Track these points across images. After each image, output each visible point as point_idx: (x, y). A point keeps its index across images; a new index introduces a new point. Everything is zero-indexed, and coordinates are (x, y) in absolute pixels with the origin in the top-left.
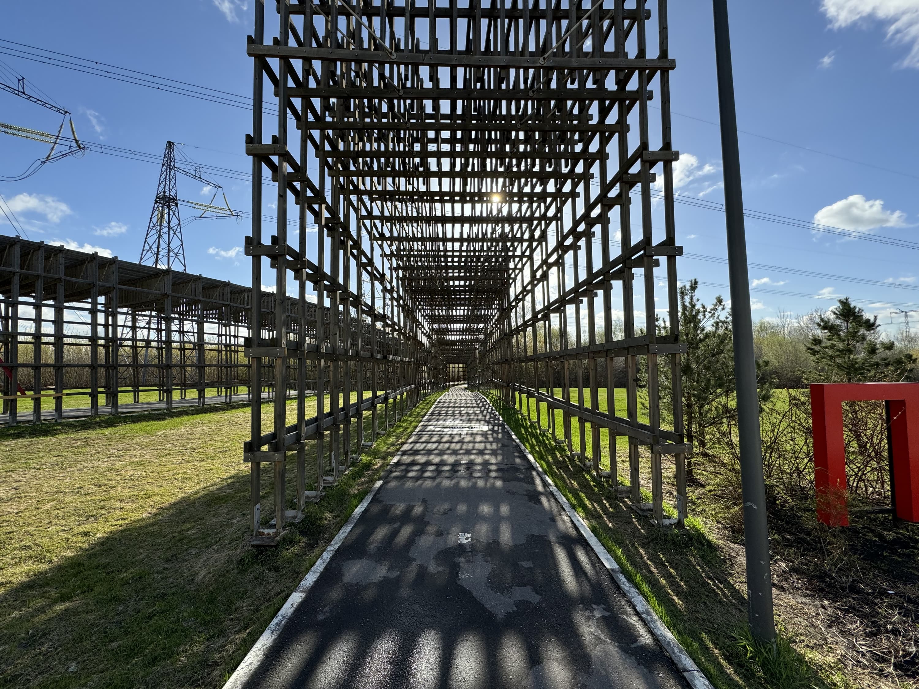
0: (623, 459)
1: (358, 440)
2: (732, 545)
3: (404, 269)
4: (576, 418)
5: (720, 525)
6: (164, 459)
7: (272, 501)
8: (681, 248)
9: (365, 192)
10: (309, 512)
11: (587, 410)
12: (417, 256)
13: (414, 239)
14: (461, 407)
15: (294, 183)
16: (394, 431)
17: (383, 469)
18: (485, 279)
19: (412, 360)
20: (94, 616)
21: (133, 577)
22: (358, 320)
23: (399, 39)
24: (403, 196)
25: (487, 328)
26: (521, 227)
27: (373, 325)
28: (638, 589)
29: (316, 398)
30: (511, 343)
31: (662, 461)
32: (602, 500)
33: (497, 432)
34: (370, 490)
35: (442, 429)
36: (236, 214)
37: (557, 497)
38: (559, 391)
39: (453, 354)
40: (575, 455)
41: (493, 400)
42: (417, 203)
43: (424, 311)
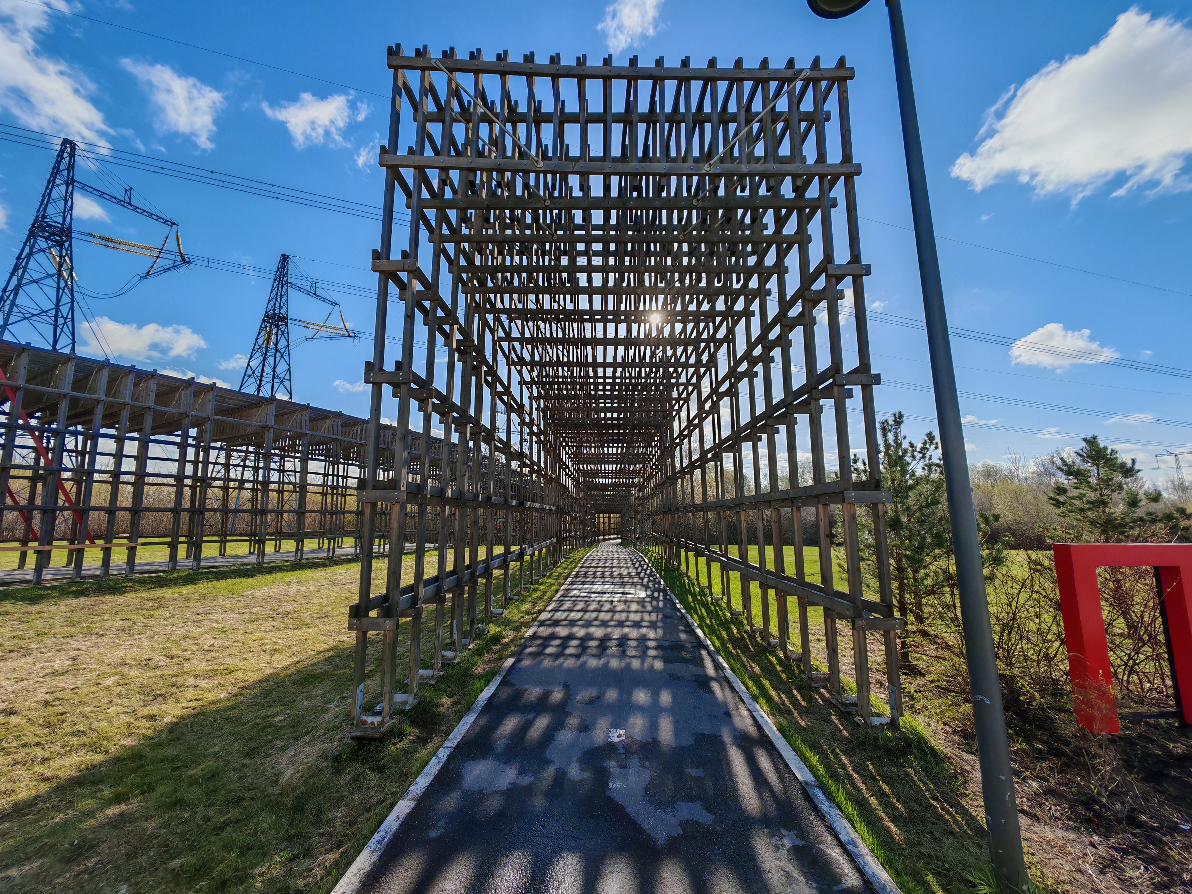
0: (817, 637)
1: (486, 606)
2: (965, 756)
3: (546, 398)
4: (757, 584)
5: (948, 728)
6: (251, 625)
7: (379, 681)
8: (878, 376)
9: (504, 311)
10: (423, 696)
11: (769, 572)
12: (562, 383)
13: (560, 363)
14: (612, 567)
15: (424, 302)
16: (529, 596)
17: (515, 642)
18: (643, 411)
19: (554, 508)
20: (154, 825)
21: (204, 775)
22: (490, 458)
23: (546, 146)
24: (547, 315)
25: (645, 470)
26: (685, 350)
27: (508, 465)
28: (842, 811)
29: (437, 553)
30: (675, 488)
31: (867, 641)
32: (791, 690)
33: (657, 599)
34: (499, 670)
35: (589, 595)
36: (354, 335)
37: (734, 685)
38: (735, 549)
39: (603, 501)
40: (756, 630)
41: (652, 560)
42: (563, 323)
43: (569, 449)
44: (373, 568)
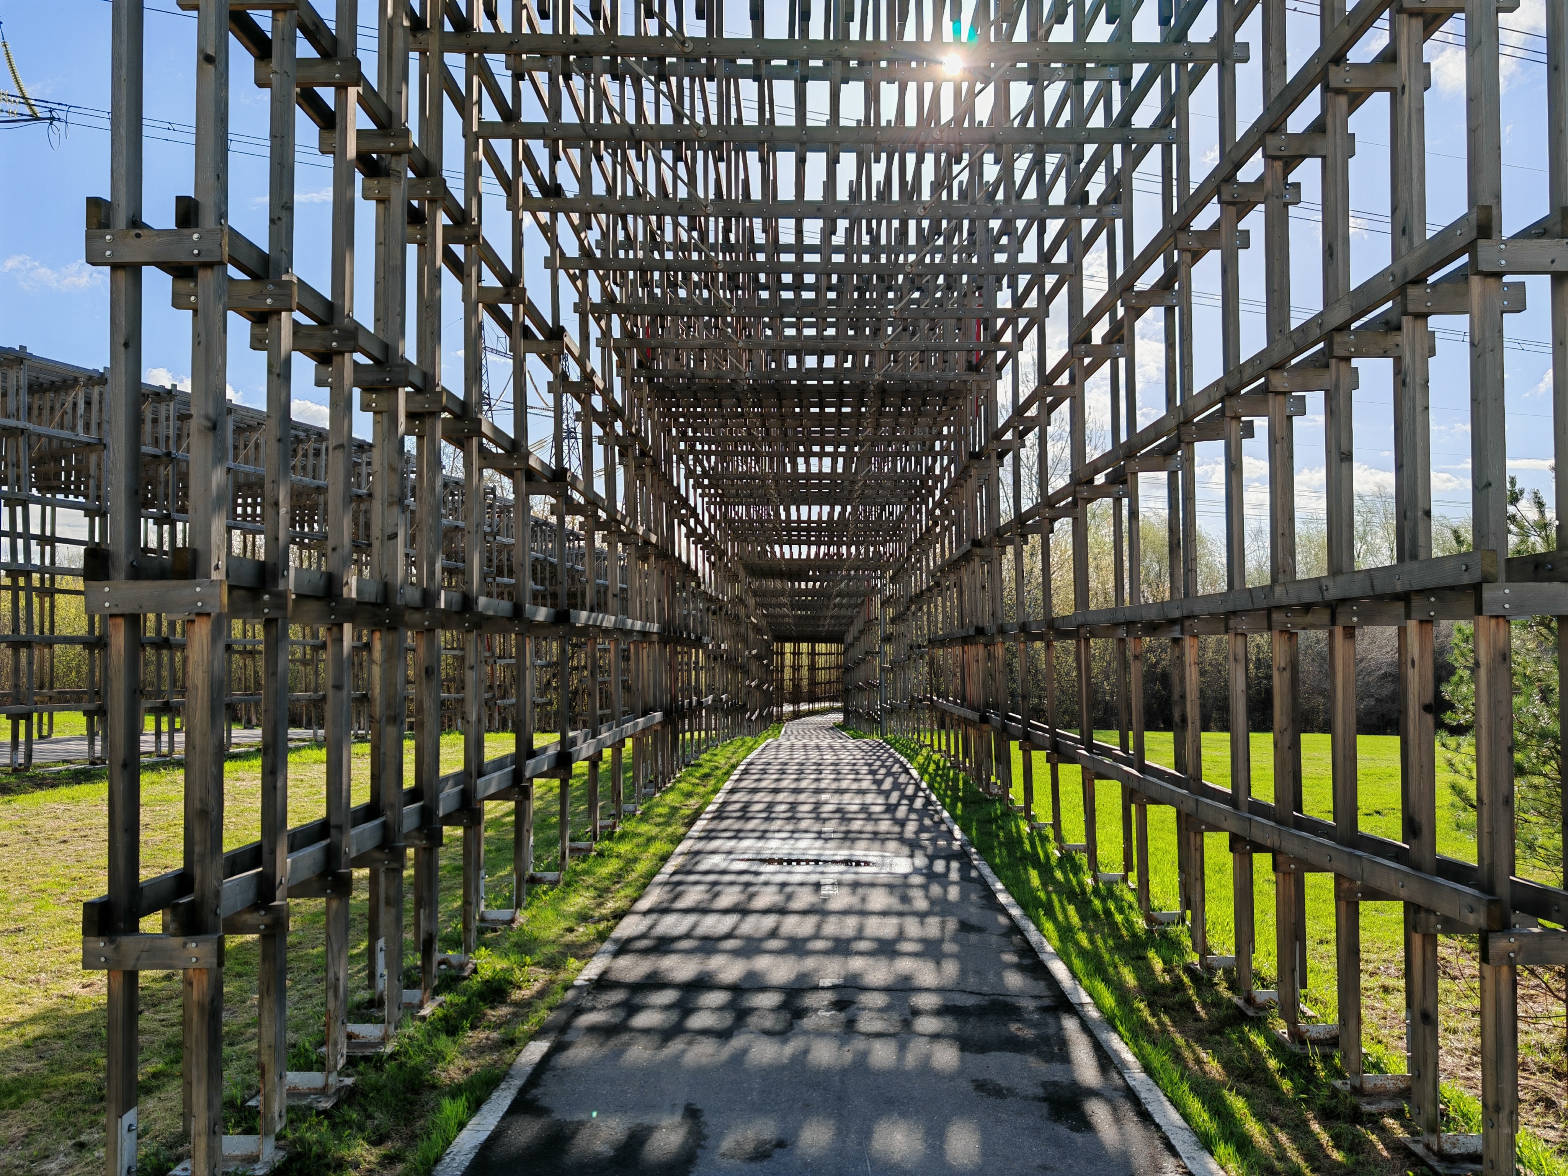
0: (1383, 980)
1: (467, 902)
3: (627, 311)
4: (1223, 838)
7: (176, 1103)
9: (497, 42)
10: (301, 1140)
11: (1258, 808)
12: (675, 265)
13: (664, 204)
14: (818, 791)
15: (254, 14)
16: (587, 872)
17: (549, 999)
18: (910, 349)
19: (655, 628)
22: (468, 486)
24: (625, 56)
25: (914, 520)
26: (1038, 164)
27: (521, 505)
29: (322, 754)
30: (995, 572)
31: (1520, 992)
32: (1305, 1123)
33: (942, 879)
34: (506, 1073)
35: (755, 867)
36: (48, 115)
37: (1150, 1108)
38: (1162, 742)
39: (794, 606)
40: (1215, 964)
41: (931, 769)
42: (673, 80)
43: (696, 460)
44: (143, 798)
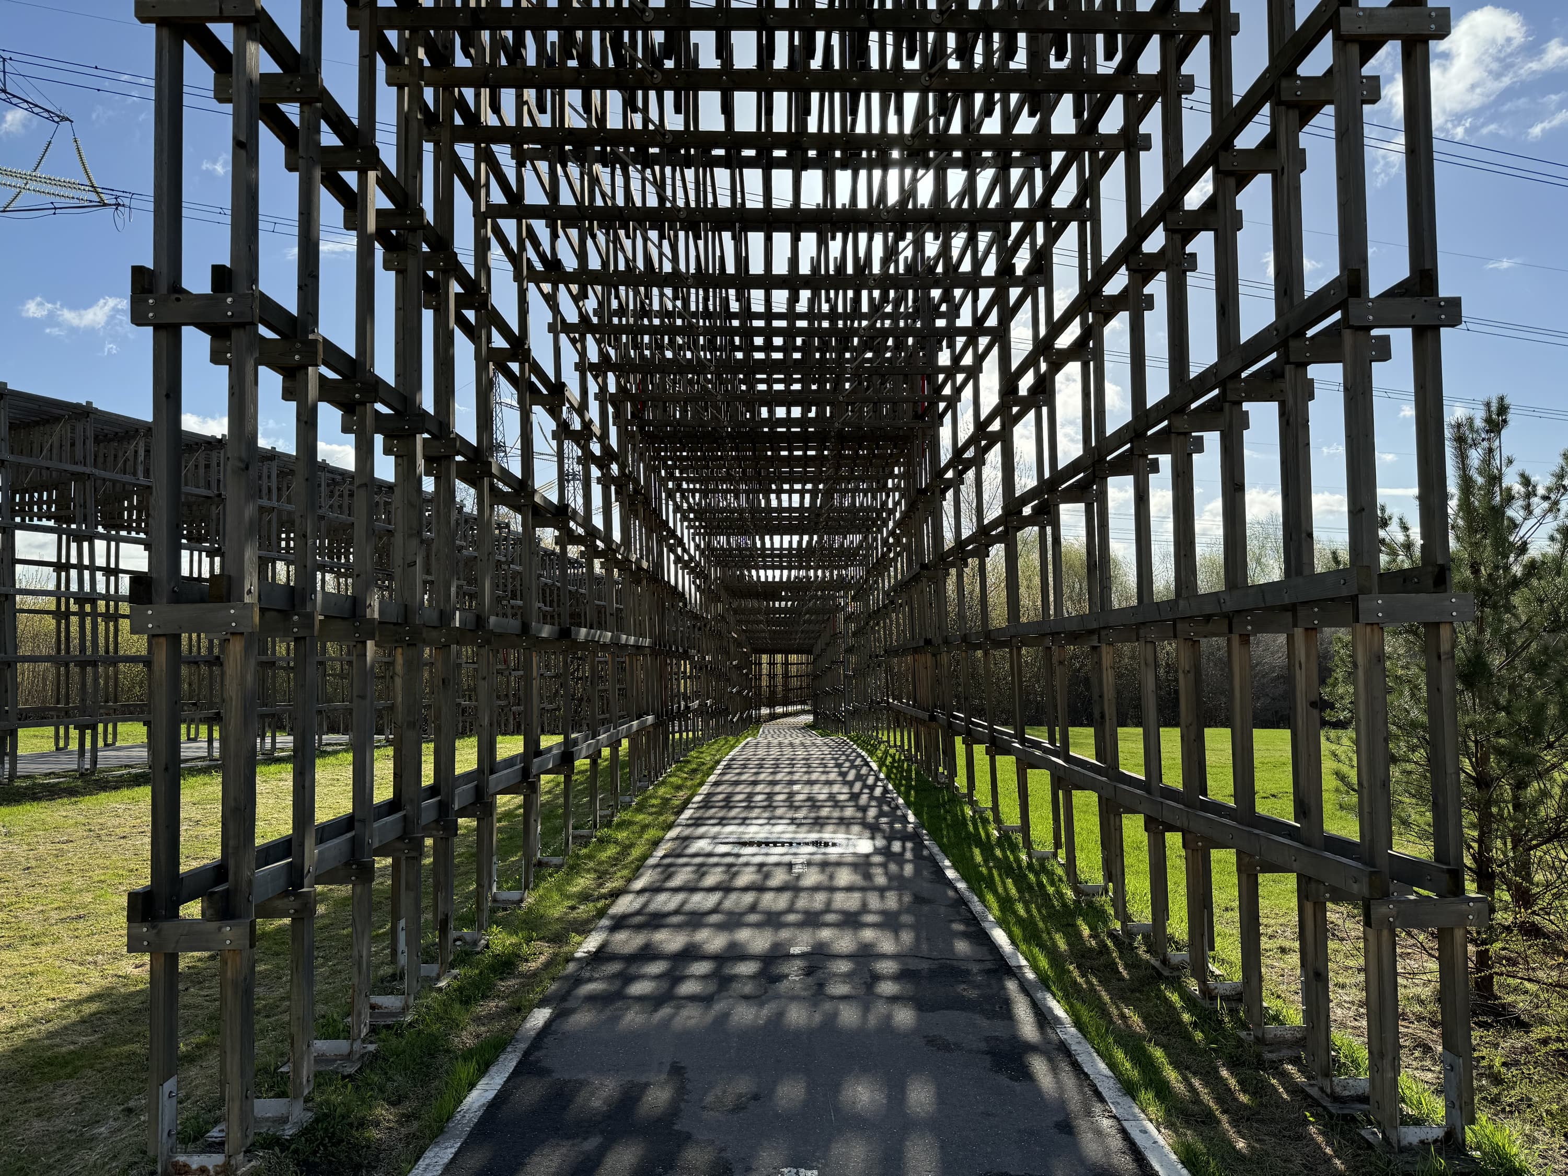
0: (1281, 942)
1: (480, 885)
3: (622, 368)
4: (1139, 820)
7: (215, 1071)
8: (1455, 304)
9: (502, 134)
10: (327, 1102)
11: (1169, 793)
12: (661, 330)
13: (652, 277)
14: (791, 783)
15: (283, 107)
16: (590, 857)
17: (553, 970)
18: (865, 401)
19: (647, 642)
22: (484, 520)
24: (615, 146)
25: (870, 547)
26: (972, 241)
27: (529, 538)
29: (348, 758)
30: (941, 593)
31: (1398, 951)
32: (1216, 1069)
33: (899, 858)
34: (513, 1038)
35: (736, 850)
36: (114, 201)
37: (1079, 1059)
38: (1086, 737)
39: (769, 623)
40: (1135, 930)
41: (888, 763)
42: (657, 168)
43: (683, 496)
